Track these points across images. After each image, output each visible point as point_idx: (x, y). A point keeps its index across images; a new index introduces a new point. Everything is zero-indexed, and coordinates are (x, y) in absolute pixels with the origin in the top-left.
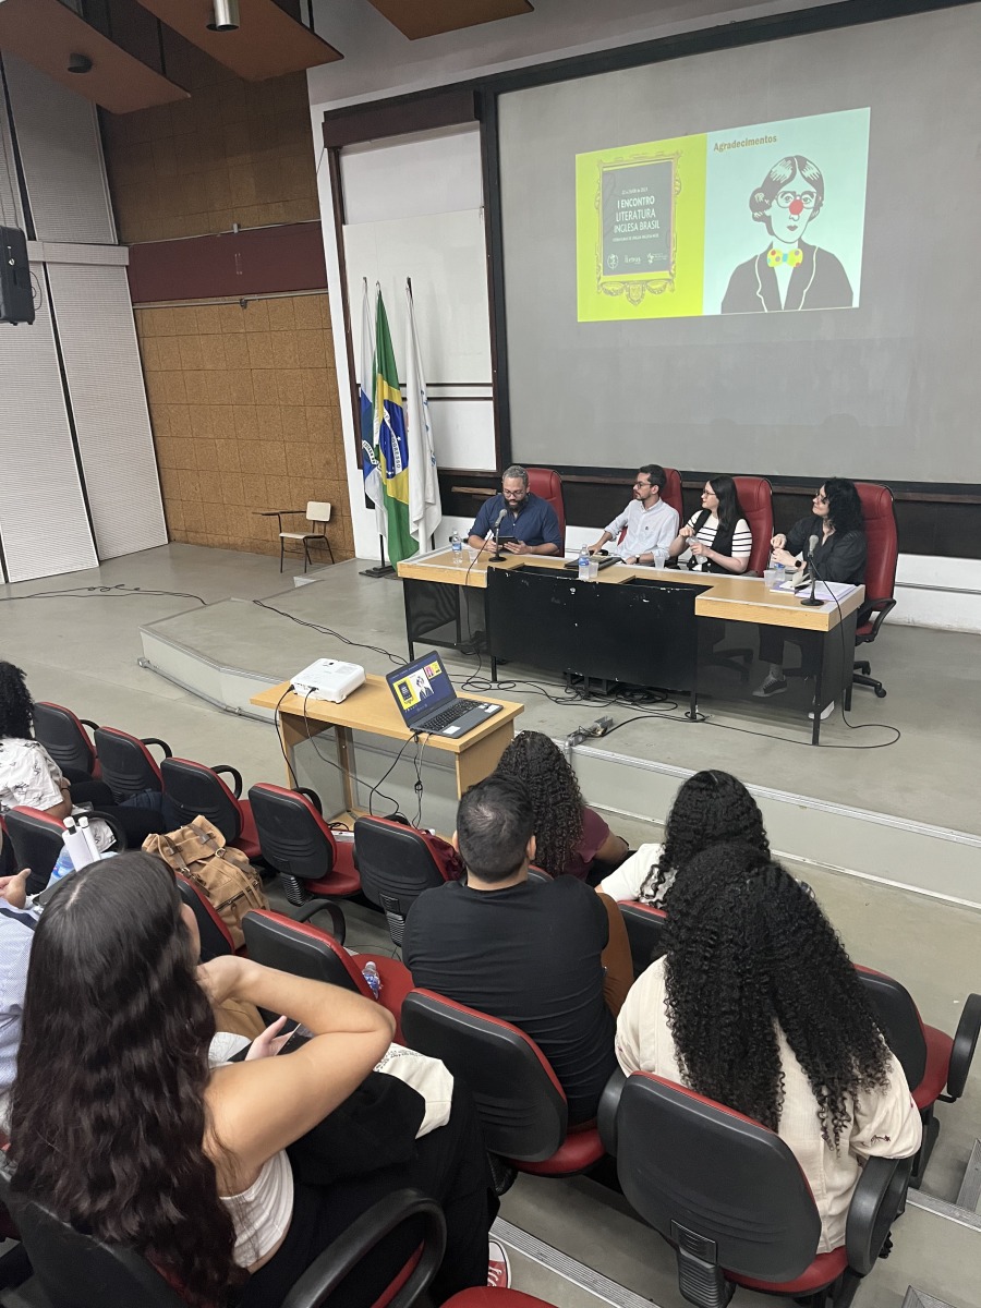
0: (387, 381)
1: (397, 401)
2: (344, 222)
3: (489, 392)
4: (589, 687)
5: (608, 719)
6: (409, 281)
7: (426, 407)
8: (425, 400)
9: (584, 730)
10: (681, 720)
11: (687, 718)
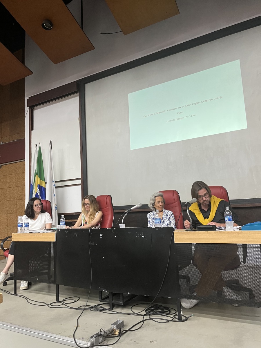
0: (40, 177)
1: (43, 185)
2: (32, 129)
3: (80, 182)
4: (112, 300)
5: (120, 322)
6: (51, 142)
7: (54, 187)
8: (54, 185)
9: (104, 332)
10: (172, 321)
11: (175, 319)
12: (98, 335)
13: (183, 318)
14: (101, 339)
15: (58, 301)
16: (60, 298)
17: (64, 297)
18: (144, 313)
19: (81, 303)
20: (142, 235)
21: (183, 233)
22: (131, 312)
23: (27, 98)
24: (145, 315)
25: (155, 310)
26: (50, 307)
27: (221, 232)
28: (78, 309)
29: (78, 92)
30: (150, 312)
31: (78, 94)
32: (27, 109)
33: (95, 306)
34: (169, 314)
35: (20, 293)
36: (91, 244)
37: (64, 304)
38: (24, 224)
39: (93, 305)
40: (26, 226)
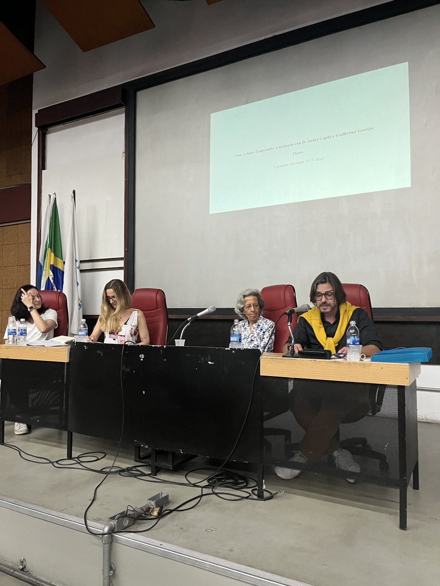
0: (54, 253)
2: (44, 168)
3: (121, 264)
4: (156, 461)
5: (163, 495)
6: (74, 192)
7: (78, 270)
8: (77, 266)
9: (134, 510)
10: (247, 498)
11: (254, 495)
12: (124, 515)
13: (266, 495)
14: (126, 522)
15: (70, 457)
16: (73, 452)
17: (82, 452)
18: (206, 483)
19: (105, 462)
20: (208, 359)
21: (274, 360)
22: (184, 481)
23: (35, 112)
24: (205, 487)
25: (224, 480)
26: (56, 467)
27: (337, 362)
28: (101, 472)
29: (123, 106)
30: (215, 482)
31: (124, 108)
32: (35, 130)
33: (128, 468)
34: (245, 487)
35: (11, 442)
36: (125, 369)
37: (79, 463)
38: (19, 330)
39: (124, 466)
40: (21, 334)
